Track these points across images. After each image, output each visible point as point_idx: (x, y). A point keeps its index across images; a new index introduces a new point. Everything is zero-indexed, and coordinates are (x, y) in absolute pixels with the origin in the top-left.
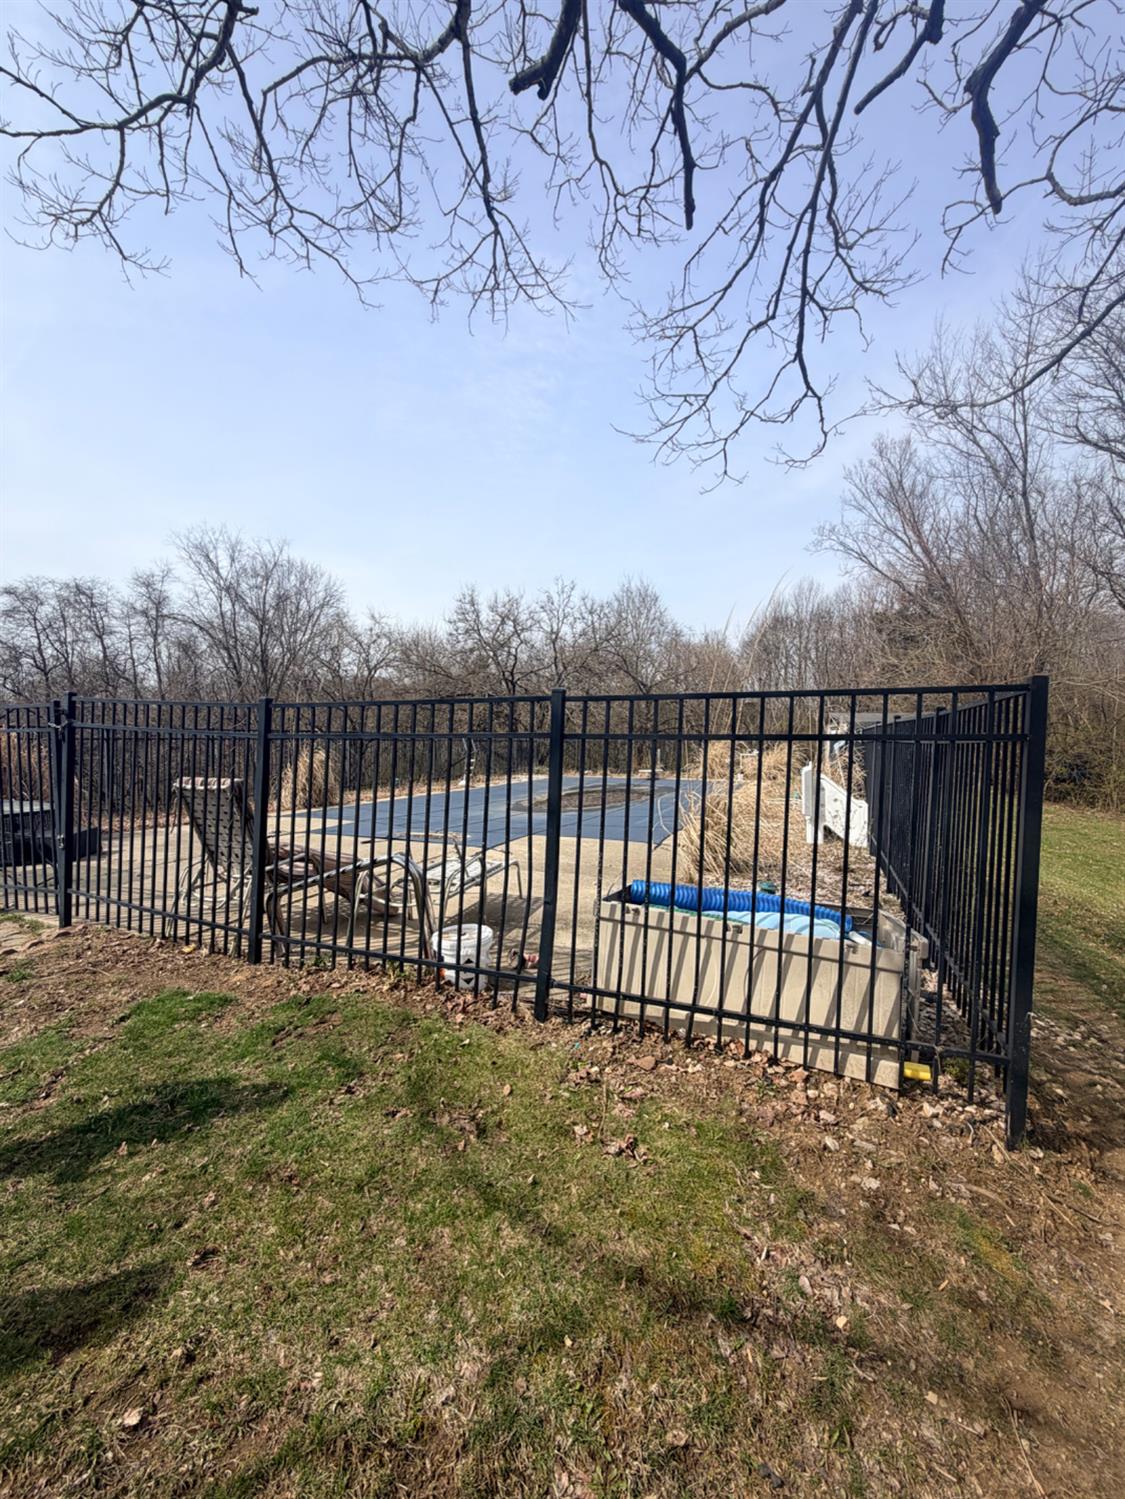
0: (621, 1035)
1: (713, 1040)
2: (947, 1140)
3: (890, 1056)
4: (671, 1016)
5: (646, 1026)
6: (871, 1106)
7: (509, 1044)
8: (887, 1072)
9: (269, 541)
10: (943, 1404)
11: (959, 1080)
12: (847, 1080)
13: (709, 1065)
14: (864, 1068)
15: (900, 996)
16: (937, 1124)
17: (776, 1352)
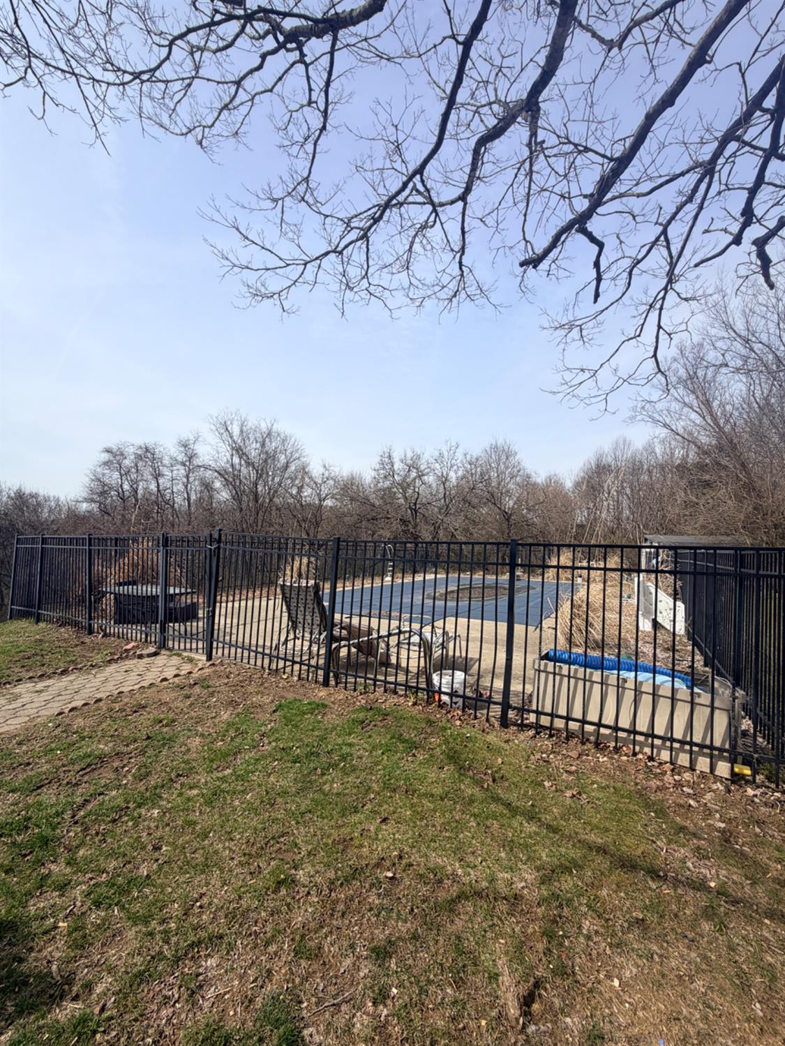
0: (554, 739)
1: (613, 744)
2: (763, 809)
3: (724, 759)
4: (585, 730)
5: (570, 735)
6: (714, 787)
7: (491, 738)
8: (723, 769)
11: (769, 778)
12: (698, 772)
13: (612, 758)
14: (709, 765)
15: (730, 724)
16: (757, 800)
17: (679, 891)
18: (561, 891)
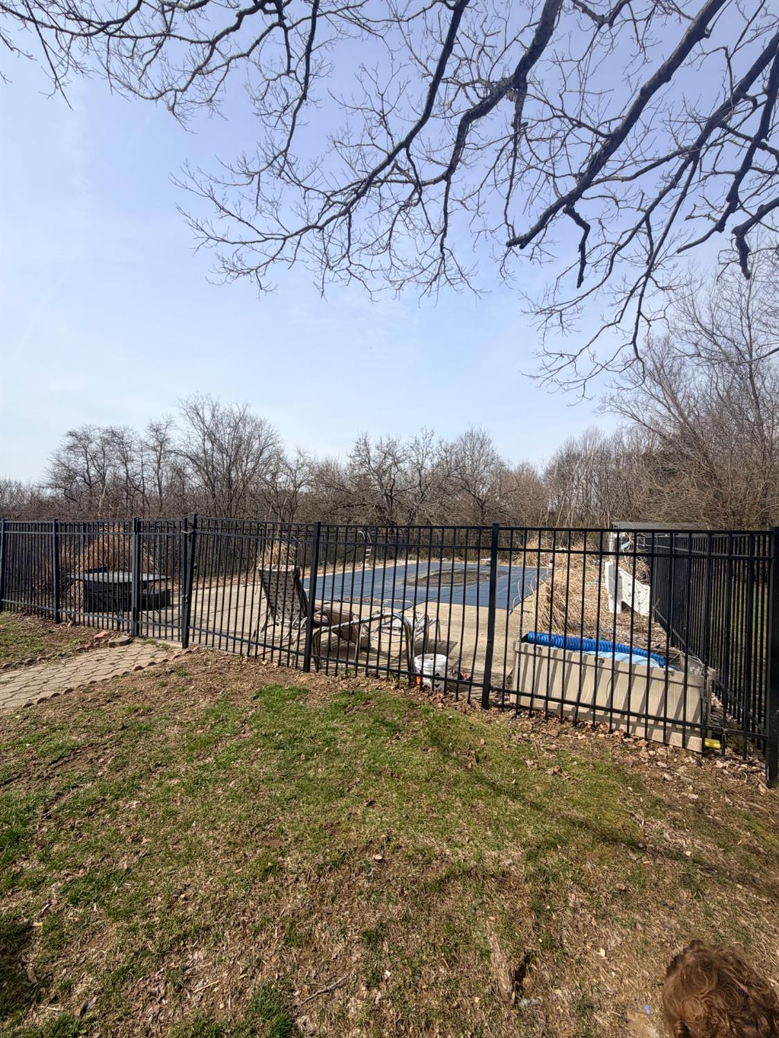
0: (534, 718)
1: (591, 722)
2: (732, 780)
3: (696, 734)
4: (564, 709)
5: (549, 715)
6: (687, 760)
7: (473, 719)
8: (695, 743)
9: (237, 404)
10: (746, 890)
11: (736, 751)
12: (671, 747)
13: (590, 736)
14: (681, 740)
15: (701, 700)
16: (726, 772)
17: (658, 861)
18: (547, 866)
